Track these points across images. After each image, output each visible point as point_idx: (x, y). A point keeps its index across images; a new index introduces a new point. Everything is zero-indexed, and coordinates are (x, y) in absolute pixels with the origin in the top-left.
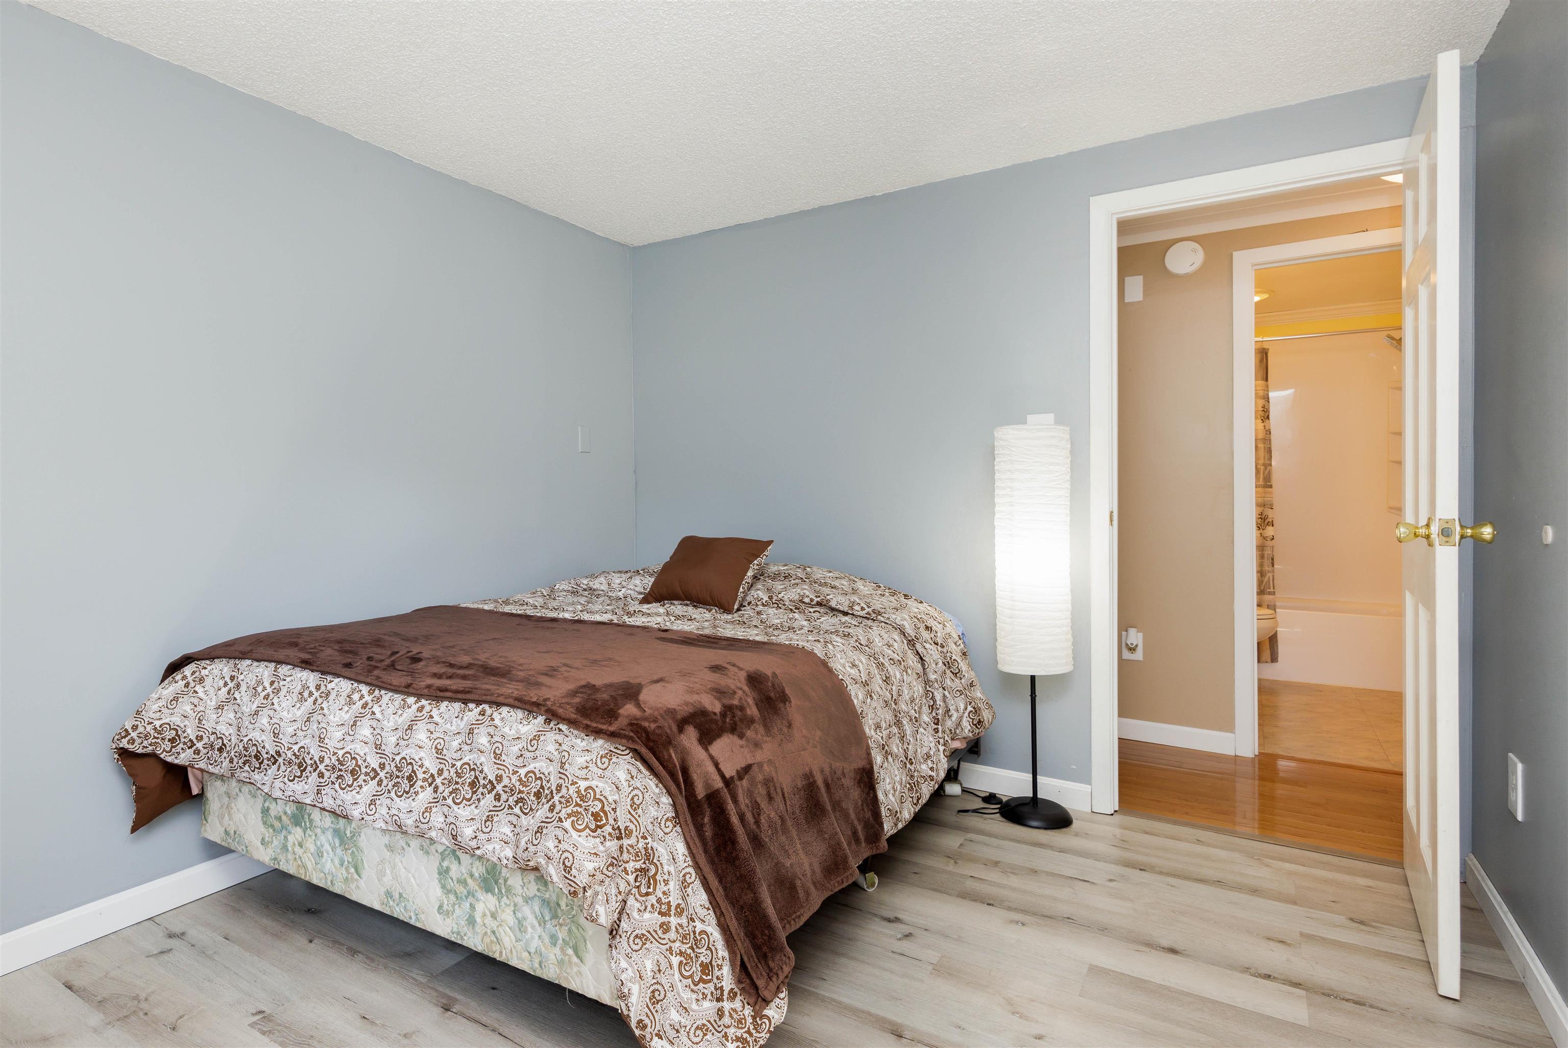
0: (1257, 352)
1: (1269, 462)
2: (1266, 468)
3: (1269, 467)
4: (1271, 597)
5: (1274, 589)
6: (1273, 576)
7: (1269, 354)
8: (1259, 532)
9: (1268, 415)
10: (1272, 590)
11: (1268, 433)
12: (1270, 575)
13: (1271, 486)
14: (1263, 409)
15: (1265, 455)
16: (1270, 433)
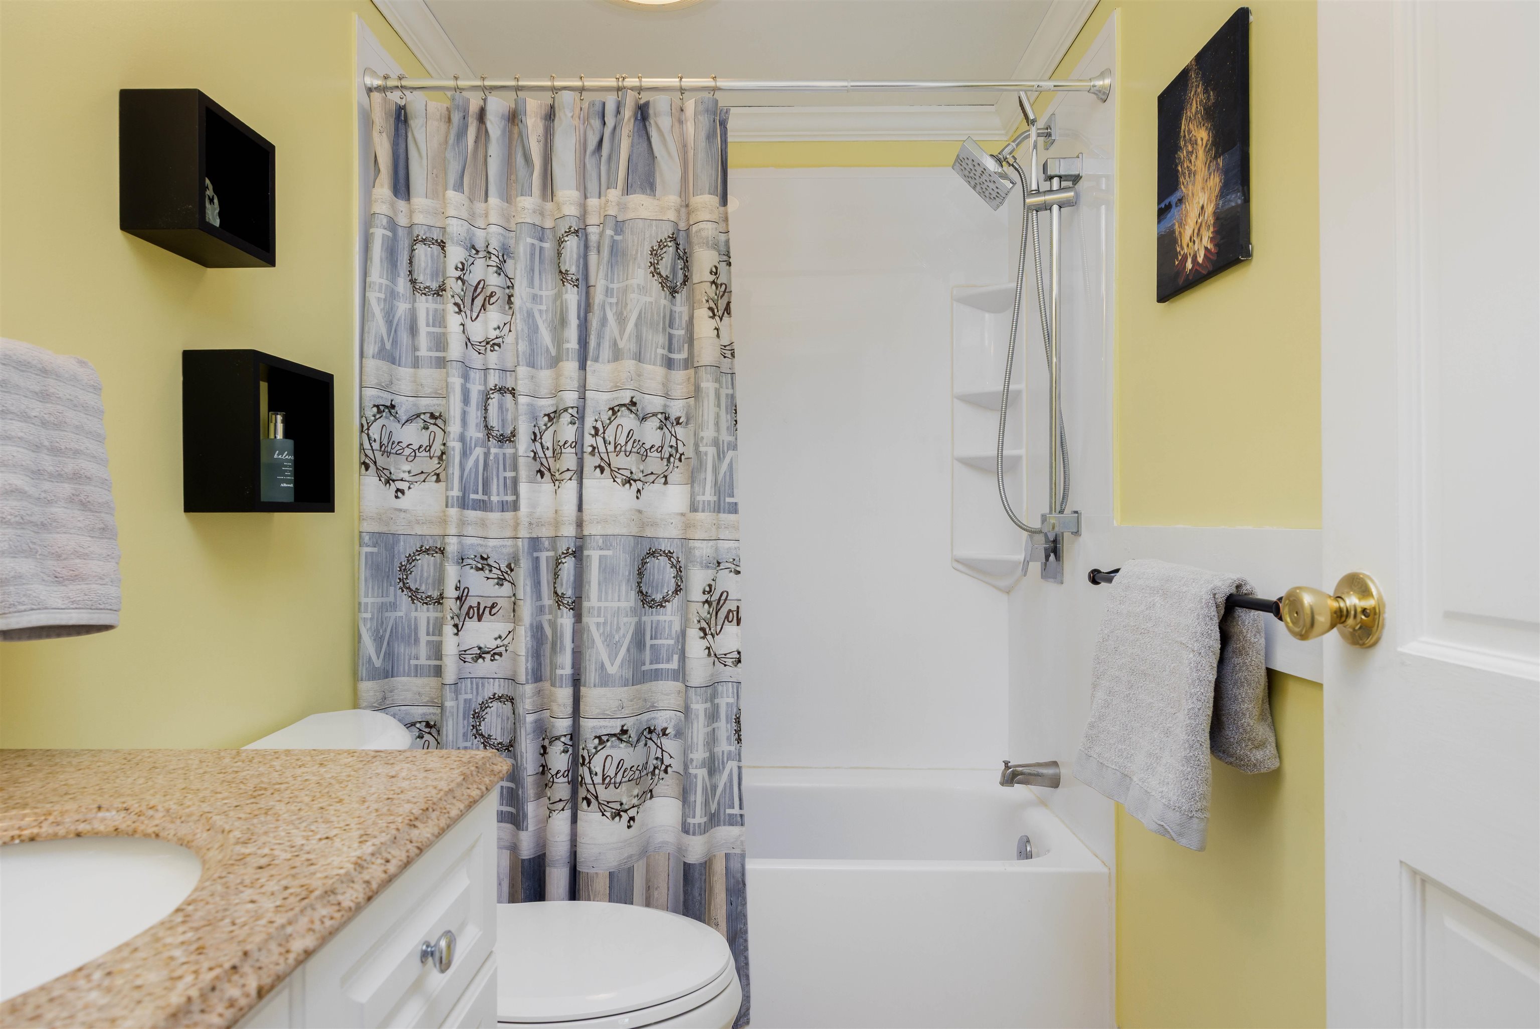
0: (701, 108)
1: (732, 439)
2: (720, 456)
3: (730, 454)
4: (735, 831)
5: (741, 808)
6: (740, 768)
7: (729, 126)
8: (705, 643)
9: (729, 303)
10: (736, 811)
11: (728, 354)
12: (732, 765)
13: (734, 509)
14: (712, 278)
15: (718, 416)
16: (733, 355)
